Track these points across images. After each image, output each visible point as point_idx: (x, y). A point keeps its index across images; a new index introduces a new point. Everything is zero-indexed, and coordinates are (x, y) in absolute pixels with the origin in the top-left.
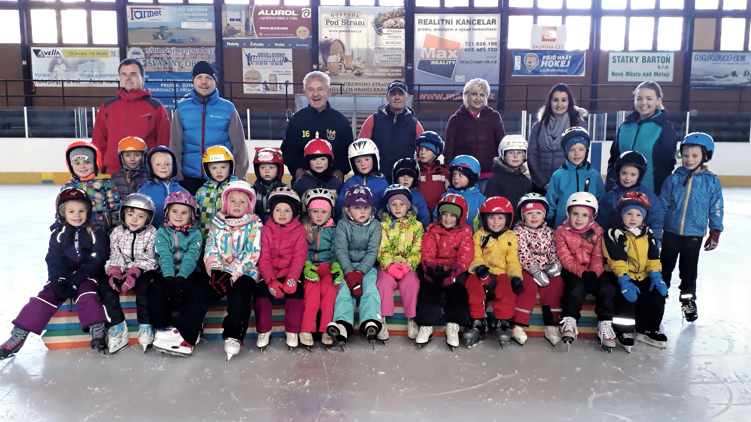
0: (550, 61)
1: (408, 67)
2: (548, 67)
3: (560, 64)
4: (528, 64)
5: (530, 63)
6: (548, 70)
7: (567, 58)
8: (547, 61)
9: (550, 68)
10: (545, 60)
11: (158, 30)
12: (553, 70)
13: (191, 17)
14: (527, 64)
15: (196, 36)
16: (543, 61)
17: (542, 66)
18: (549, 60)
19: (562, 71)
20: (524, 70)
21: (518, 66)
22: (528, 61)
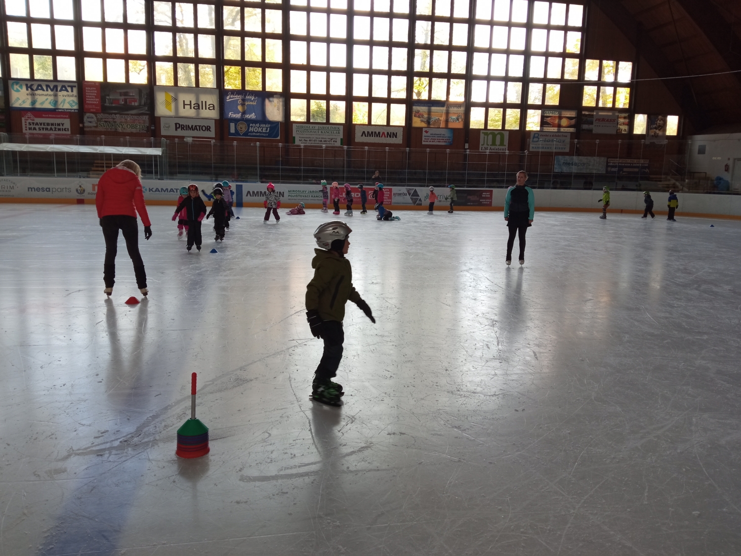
1: (152, 128)
2: (254, 132)
3: (262, 130)
5: (241, 128)
7: (267, 126)
9: (255, 133)
10: (252, 127)
12: (258, 134)
14: (239, 128)
16: (250, 128)
17: (250, 131)
18: (254, 127)
19: (264, 135)
20: (237, 133)
21: (232, 130)
22: (239, 127)
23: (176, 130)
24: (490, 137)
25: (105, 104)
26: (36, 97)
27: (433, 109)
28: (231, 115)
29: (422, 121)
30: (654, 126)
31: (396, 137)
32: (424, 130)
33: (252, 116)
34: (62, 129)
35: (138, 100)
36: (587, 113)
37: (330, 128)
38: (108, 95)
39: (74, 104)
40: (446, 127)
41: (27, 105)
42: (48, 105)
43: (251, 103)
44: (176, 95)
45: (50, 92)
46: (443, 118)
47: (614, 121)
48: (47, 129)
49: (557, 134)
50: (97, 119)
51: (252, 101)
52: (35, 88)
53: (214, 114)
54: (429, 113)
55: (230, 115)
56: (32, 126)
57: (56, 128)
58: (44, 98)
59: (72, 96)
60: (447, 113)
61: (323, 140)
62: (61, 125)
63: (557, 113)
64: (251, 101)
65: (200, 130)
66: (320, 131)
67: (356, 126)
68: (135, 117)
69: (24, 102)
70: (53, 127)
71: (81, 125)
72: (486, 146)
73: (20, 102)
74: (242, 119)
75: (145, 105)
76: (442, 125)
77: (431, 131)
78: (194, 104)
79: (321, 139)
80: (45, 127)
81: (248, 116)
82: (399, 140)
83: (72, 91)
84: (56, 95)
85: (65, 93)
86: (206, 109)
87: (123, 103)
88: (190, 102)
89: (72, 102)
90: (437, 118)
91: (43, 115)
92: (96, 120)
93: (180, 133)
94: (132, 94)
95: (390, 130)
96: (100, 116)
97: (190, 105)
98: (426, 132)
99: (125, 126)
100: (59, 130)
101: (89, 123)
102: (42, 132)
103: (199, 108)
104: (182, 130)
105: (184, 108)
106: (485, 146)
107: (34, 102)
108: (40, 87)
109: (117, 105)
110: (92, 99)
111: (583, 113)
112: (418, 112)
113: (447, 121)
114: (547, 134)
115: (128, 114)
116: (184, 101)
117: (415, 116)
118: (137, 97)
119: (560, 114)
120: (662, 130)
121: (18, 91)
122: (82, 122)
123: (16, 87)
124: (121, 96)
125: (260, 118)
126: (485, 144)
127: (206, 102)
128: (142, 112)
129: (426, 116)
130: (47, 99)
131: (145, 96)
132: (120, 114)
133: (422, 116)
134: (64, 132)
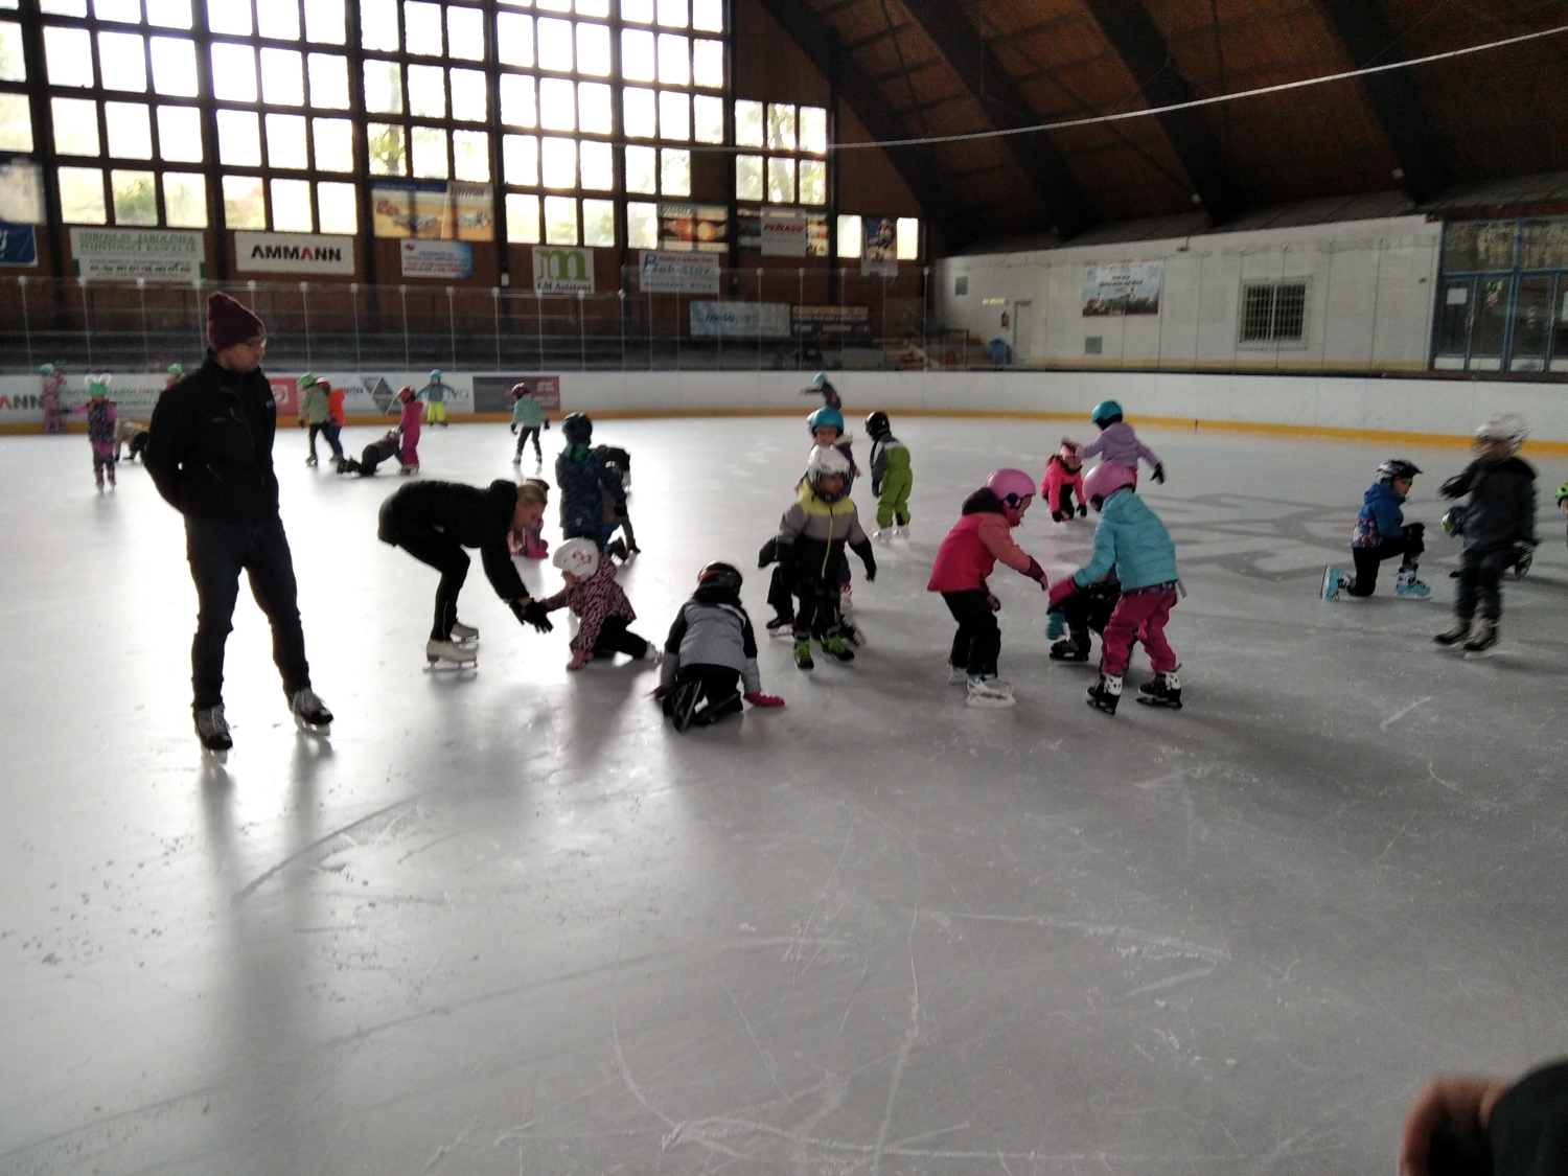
24: (555, 260)
27: (421, 196)
29: (397, 223)
30: (876, 240)
31: (338, 258)
32: (403, 243)
36: (747, 213)
37: (168, 239)
40: (455, 238)
46: (445, 218)
47: (799, 229)
49: (693, 256)
54: (412, 205)
60: (454, 207)
63: (688, 211)
66: (144, 246)
67: (237, 234)
72: (549, 281)
76: (446, 233)
77: (421, 247)
79: (148, 265)
82: (347, 265)
90: (432, 217)
95: (323, 244)
98: (410, 248)
106: (546, 279)
111: (741, 212)
112: (386, 203)
113: (455, 225)
114: (674, 255)
117: (379, 211)
119: (695, 214)
120: (889, 248)
126: (546, 273)
129: (405, 212)
133: (397, 212)
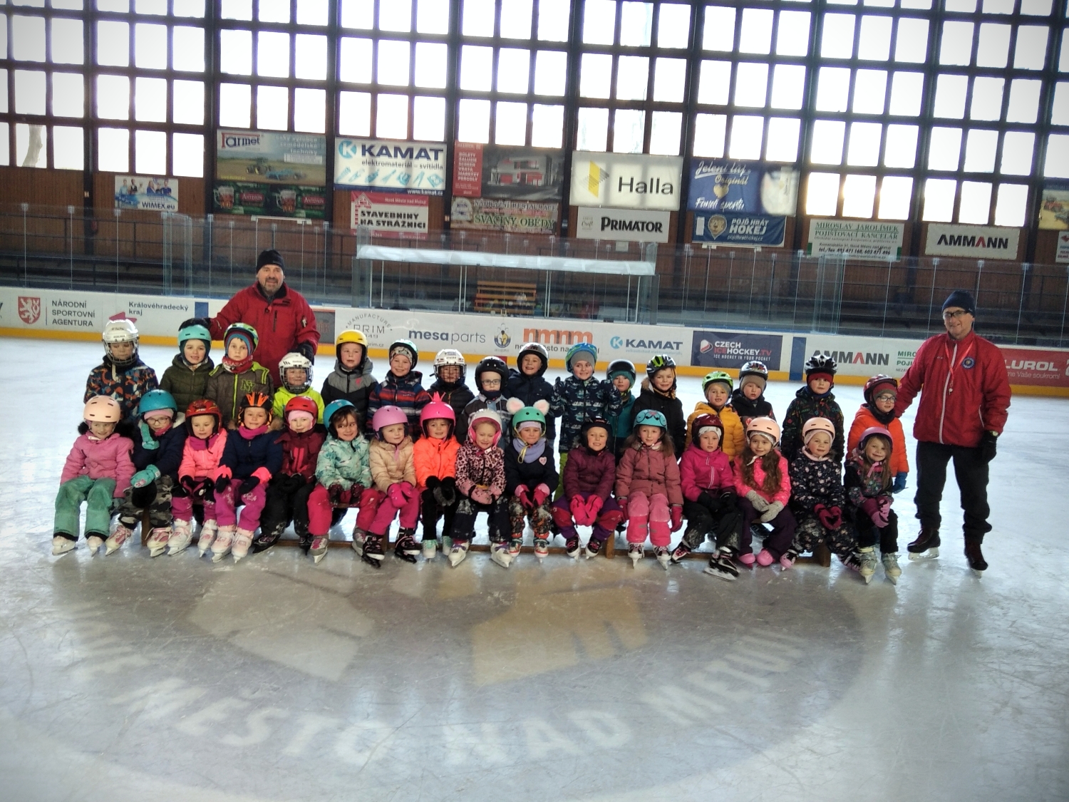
0: (740, 227)
1: (563, 225)
2: (737, 234)
3: (753, 230)
4: (714, 229)
5: (716, 227)
6: (738, 237)
7: (763, 223)
8: (737, 227)
9: (740, 235)
10: (735, 224)
11: (255, 163)
12: (743, 238)
13: (297, 148)
15: (301, 172)
16: (732, 226)
17: (731, 231)
18: (739, 225)
19: (755, 239)
20: (707, 236)
21: (700, 231)
22: (712, 225)
23: (603, 228)
25: (489, 183)
26: (377, 167)
28: (699, 204)
29: (1058, 218)
31: (1005, 246)
32: (1061, 234)
33: (738, 205)
34: (415, 224)
35: (543, 177)
37: (879, 228)
38: (495, 167)
39: (437, 181)
41: (362, 181)
42: (395, 183)
43: (738, 182)
44: (609, 168)
45: (400, 159)
48: (389, 223)
50: (474, 208)
51: (741, 179)
52: (376, 151)
53: (670, 202)
55: (697, 204)
56: (367, 218)
57: (404, 222)
58: (389, 169)
59: (437, 166)
61: (864, 250)
62: (413, 217)
64: (738, 176)
65: (643, 229)
66: (860, 234)
67: (930, 226)
68: (537, 206)
69: (356, 176)
70: (400, 220)
71: (447, 218)
73: (350, 175)
74: (718, 211)
75: (555, 184)
78: (638, 184)
79: (860, 249)
80: (387, 220)
81: (730, 205)
82: (1011, 253)
83: (436, 158)
84: (409, 165)
85: (423, 161)
86: (657, 191)
87: (518, 180)
88: (632, 179)
89: (434, 178)
91: (387, 200)
92: (471, 209)
93: (609, 234)
94: (533, 166)
95: (994, 234)
96: (480, 202)
97: (631, 185)
98: (1066, 239)
99: (518, 221)
100: (410, 225)
101: (460, 215)
102: (381, 228)
103: (645, 191)
104: (612, 228)
105: (620, 190)
107: (372, 177)
108: (384, 150)
109: (508, 184)
110: (468, 173)
112: (1052, 200)
115: (525, 201)
116: (621, 179)
117: (1046, 208)
118: (542, 171)
121: (348, 156)
122: (448, 212)
123: (346, 149)
124: (515, 167)
125: (751, 209)
127: (658, 180)
128: (547, 197)
130: (395, 171)
131: (556, 170)
132: (512, 201)
133: (1060, 209)
134: (417, 230)
